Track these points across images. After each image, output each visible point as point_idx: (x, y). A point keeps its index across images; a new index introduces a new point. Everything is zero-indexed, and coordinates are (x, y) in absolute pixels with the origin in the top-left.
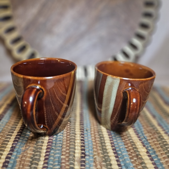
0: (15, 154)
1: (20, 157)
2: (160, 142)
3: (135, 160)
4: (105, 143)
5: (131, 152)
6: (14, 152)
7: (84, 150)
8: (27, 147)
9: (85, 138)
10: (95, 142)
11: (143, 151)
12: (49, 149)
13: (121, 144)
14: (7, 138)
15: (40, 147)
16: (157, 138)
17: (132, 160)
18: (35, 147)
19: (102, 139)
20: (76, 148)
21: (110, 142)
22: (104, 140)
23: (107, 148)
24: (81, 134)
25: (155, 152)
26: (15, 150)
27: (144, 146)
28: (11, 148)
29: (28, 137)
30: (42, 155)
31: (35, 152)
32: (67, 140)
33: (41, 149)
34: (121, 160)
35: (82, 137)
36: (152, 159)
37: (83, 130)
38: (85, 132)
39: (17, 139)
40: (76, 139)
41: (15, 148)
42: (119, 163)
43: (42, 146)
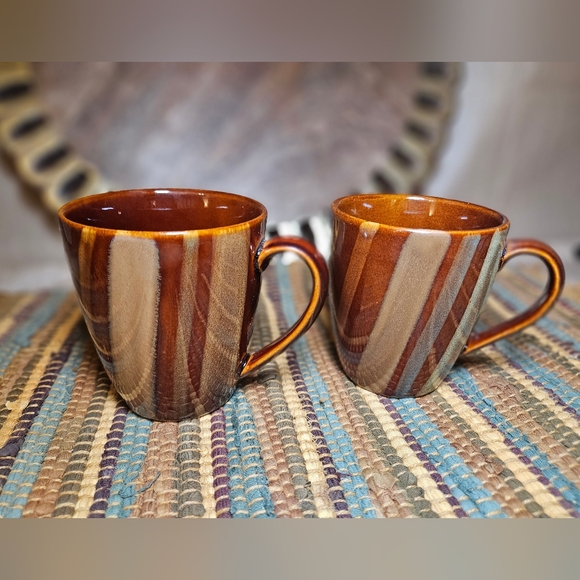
0: (115, 502)
1: (138, 512)
2: (531, 409)
3: (483, 467)
4: (385, 434)
5: (465, 448)
6: (110, 499)
7: (331, 460)
8: (151, 477)
9: (324, 425)
10: (356, 432)
11: (494, 440)
12: (223, 472)
13: (430, 429)
14: (75, 458)
15: (194, 469)
16: (519, 399)
17: (475, 471)
18: (176, 474)
19: (373, 421)
20: (306, 457)
21: (397, 428)
22: (379, 424)
23: (395, 445)
24: (309, 415)
25: (526, 439)
26: (114, 491)
27: (494, 426)
28: (97, 486)
29: (145, 445)
30: (204, 493)
31: (182, 488)
32: (272, 439)
33: (197, 475)
34: (444, 475)
35: (313, 424)
36: (525, 459)
37: (311, 403)
38: (318, 409)
39: (112, 457)
40: (298, 430)
41: (110, 486)
42: (441, 483)
43: (199, 465)
